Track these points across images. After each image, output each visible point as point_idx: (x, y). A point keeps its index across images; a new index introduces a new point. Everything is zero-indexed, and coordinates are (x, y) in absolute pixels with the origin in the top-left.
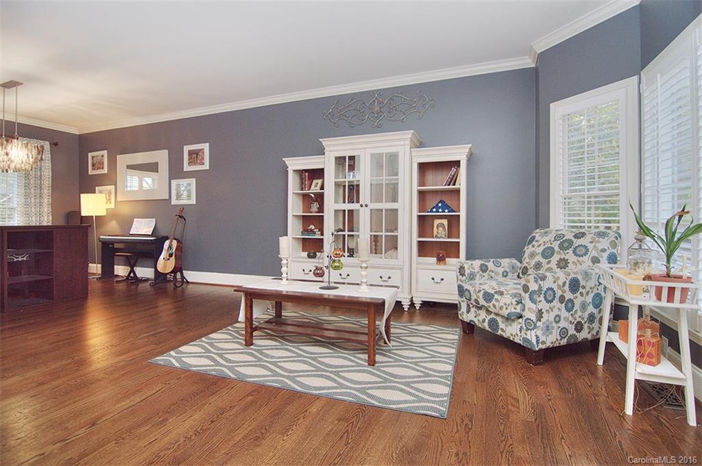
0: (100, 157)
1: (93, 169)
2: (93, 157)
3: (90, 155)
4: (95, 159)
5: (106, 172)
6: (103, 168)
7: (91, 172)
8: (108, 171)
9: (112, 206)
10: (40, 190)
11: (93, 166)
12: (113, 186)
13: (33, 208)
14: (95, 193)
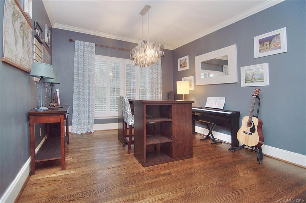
0: (184, 61)
1: (180, 68)
2: (180, 61)
3: (179, 60)
4: (181, 62)
5: (188, 68)
6: (186, 67)
7: (179, 69)
8: (189, 68)
9: (192, 88)
10: (157, 80)
11: (180, 66)
12: (193, 76)
13: (154, 90)
14: (182, 80)
